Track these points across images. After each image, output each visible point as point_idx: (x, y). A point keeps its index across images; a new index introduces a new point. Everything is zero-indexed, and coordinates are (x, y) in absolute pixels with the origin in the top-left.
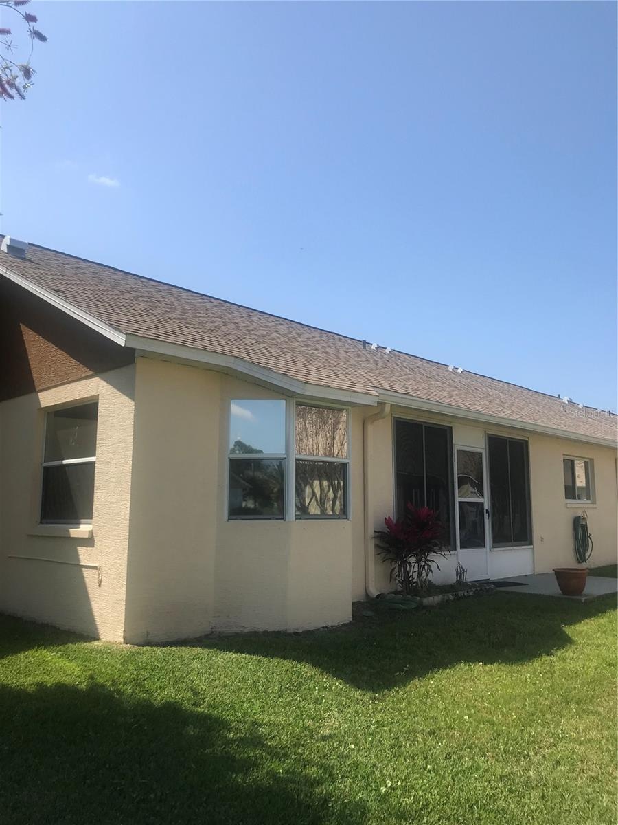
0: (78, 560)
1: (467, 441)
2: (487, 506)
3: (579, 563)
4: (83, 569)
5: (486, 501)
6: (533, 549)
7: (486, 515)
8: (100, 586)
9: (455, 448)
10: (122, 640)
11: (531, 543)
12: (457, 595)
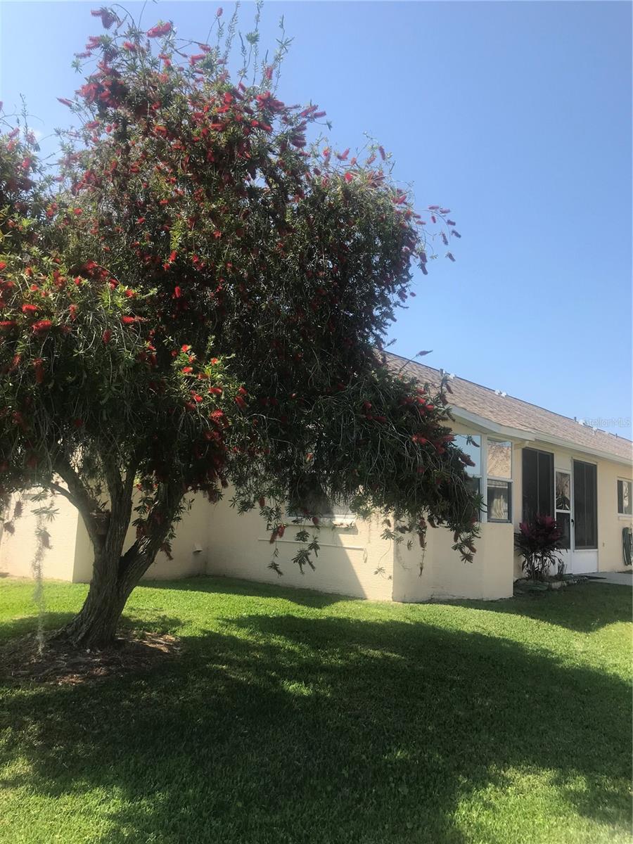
0: (341, 543)
1: (563, 465)
2: (572, 517)
3: (626, 565)
4: (347, 550)
5: (571, 512)
6: (598, 552)
7: (571, 523)
8: (365, 562)
9: (555, 470)
10: (391, 599)
11: (597, 548)
12: (568, 583)
